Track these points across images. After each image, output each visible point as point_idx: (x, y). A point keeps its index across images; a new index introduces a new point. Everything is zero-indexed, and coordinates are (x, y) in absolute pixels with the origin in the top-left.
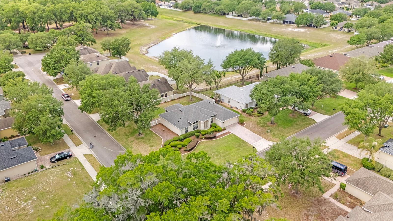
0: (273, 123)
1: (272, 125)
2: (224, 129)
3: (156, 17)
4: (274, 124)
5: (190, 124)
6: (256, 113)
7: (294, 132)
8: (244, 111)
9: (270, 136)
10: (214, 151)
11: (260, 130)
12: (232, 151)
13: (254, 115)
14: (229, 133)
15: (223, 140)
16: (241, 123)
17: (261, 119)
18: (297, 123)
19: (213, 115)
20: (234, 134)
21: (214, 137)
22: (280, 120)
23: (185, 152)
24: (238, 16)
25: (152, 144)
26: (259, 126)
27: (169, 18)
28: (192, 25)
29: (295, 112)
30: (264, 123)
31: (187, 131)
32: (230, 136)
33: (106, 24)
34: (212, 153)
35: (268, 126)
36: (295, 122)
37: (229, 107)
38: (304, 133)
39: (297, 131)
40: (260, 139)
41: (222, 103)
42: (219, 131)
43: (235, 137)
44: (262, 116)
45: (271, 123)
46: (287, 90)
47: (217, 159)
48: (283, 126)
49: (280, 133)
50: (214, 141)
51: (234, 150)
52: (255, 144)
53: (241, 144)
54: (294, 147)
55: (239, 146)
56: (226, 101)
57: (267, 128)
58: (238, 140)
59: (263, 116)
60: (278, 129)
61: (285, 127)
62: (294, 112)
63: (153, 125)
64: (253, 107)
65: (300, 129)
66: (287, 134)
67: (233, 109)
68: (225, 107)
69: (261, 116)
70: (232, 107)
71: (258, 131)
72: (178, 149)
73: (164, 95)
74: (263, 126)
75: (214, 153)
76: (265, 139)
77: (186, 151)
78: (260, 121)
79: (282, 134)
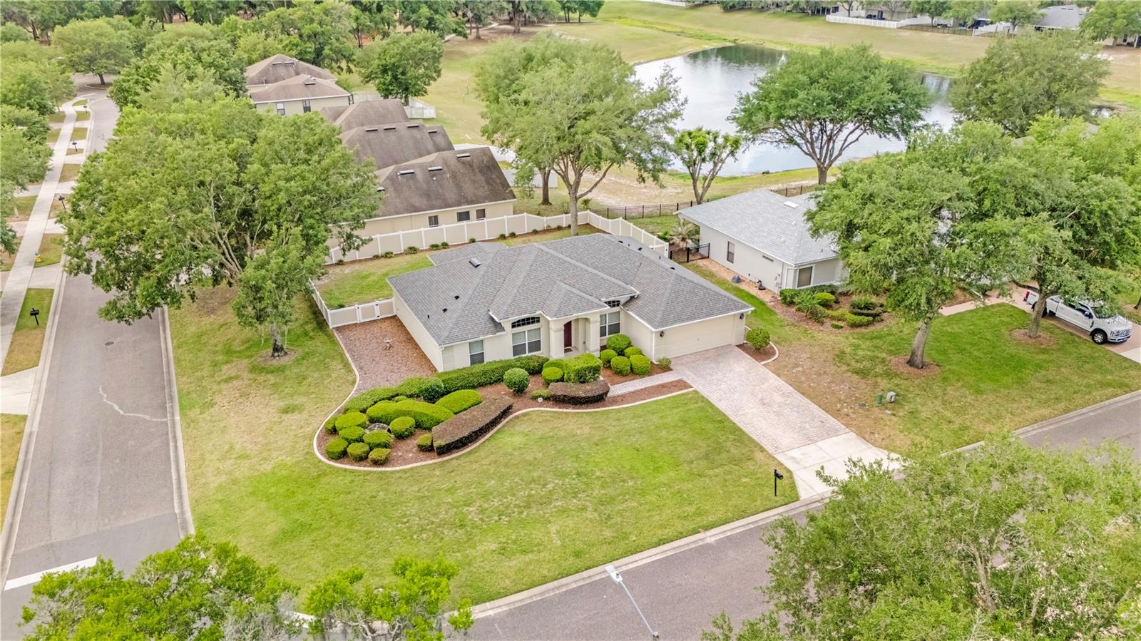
0: (918, 360)
1: (911, 369)
2: (665, 367)
3: (594, 16)
4: (923, 366)
5: (498, 327)
6: (844, 310)
7: (1030, 415)
8: (788, 300)
9: (891, 422)
10: (569, 465)
11: (845, 387)
12: (663, 478)
13: (833, 318)
14: (681, 384)
15: (636, 416)
16: (757, 348)
17: (863, 337)
18: (1051, 374)
19: (623, 299)
20: (704, 392)
21: (599, 399)
22: (961, 351)
23: (422, 455)
24: (870, 17)
25: (299, 400)
26: (845, 368)
27: (641, 24)
28: (707, 41)
29: (1045, 322)
30: (872, 359)
31: (477, 359)
32: (676, 403)
33: (414, 17)
34: (549, 477)
35: (888, 375)
36: (1039, 367)
37: (729, 278)
38: (1084, 428)
39: (1045, 411)
40: (832, 433)
41: (701, 263)
42: (633, 373)
43: (702, 409)
44: (871, 328)
45: (911, 363)
46: (1003, 184)
47: (563, 511)
48: (971, 380)
49: (948, 414)
50: (588, 419)
51: (672, 474)
52: (796, 453)
53: (719, 449)
54: (996, 516)
55: (706, 456)
56: (718, 253)
57: (883, 383)
58: (710, 426)
59: (878, 327)
60: (939, 392)
61: (983, 386)
62: (1036, 321)
63: (360, 320)
64: (837, 284)
65: (1062, 405)
66: (988, 421)
67: (743, 286)
68: (709, 275)
69: (868, 324)
70: (739, 280)
71: (833, 393)
72: (391, 438)
73: (473, 215)
74: (863, 373)
75: (564, 475)
76: (861, 434)
77: (427, 449)
78: (857, 347)
79: (958, 422)
